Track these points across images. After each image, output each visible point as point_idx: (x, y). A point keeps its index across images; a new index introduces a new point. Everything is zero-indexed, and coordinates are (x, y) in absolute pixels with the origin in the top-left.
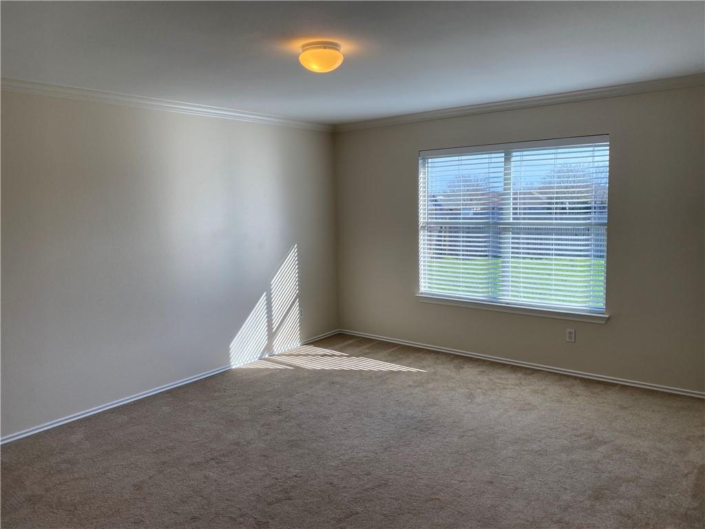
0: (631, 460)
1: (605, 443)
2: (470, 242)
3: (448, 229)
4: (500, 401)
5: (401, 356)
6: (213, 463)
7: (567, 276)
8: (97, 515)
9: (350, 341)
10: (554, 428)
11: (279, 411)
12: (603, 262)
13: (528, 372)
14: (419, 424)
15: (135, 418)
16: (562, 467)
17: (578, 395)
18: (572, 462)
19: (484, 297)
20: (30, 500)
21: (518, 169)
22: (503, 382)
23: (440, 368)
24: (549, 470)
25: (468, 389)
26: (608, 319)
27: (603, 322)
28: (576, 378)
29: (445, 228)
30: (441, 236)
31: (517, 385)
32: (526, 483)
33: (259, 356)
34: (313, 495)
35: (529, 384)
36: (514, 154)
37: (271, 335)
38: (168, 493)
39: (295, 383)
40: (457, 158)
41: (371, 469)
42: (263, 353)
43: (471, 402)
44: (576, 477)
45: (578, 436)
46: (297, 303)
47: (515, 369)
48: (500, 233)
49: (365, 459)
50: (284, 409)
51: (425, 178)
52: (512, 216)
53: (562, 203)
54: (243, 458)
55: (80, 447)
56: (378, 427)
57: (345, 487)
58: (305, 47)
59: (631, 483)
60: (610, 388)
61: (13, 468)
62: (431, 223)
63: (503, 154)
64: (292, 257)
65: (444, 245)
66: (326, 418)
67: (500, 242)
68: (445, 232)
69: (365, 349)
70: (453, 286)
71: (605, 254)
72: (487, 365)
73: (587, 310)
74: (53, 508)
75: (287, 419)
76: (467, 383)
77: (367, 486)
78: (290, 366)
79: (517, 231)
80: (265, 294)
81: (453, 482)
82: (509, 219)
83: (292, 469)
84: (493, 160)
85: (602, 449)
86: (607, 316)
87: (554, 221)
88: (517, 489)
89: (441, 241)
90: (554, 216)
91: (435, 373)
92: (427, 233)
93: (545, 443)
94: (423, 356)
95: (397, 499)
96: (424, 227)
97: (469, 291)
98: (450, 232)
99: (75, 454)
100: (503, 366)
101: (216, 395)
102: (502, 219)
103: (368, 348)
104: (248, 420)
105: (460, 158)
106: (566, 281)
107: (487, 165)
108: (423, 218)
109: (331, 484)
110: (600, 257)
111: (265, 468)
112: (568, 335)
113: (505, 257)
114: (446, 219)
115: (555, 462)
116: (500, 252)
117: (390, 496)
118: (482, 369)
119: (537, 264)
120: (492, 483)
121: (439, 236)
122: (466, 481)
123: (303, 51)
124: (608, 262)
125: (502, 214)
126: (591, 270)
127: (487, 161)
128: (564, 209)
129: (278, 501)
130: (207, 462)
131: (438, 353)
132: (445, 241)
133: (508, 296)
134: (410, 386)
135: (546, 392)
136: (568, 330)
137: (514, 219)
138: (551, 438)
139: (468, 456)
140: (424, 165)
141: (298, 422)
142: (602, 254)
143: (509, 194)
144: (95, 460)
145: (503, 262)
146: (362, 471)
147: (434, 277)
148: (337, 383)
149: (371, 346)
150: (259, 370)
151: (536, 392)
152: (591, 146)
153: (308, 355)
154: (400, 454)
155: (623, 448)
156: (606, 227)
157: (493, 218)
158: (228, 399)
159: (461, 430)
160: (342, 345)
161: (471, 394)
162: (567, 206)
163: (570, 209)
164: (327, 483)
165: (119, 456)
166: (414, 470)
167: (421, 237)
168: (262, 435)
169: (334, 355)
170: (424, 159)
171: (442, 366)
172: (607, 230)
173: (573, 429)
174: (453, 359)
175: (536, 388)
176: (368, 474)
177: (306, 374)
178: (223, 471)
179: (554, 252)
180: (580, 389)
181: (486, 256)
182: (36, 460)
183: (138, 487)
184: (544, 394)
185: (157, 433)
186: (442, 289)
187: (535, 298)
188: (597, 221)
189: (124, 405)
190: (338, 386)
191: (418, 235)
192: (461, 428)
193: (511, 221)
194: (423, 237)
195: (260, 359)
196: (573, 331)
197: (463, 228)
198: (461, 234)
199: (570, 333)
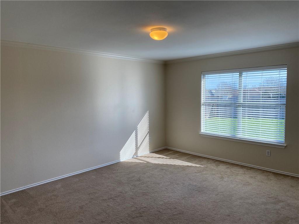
0: (294, 210)
1: (283, 201)
2: (226, 111)
3: (216, 105)
4: (235, 180)
5: (192, 160)
6: (111, 200)
7: (270, 127)
8: (65, 218)
9: (170, 152)
10: (259, 194)
11: (139, 180)
12: (284, 121)
13: (249, 168)
14: (199, 189)
15: (81, 180)
16: (262, 211)
17: (271, 180)
18: (266, 209)
19: (230, 135)
20: (40, 210)
21: (245, 79)
22: (237, 172)
23: (209, 165)
24: (255, 212)
25: (221, 174)
26: (286, 146)
27: (284, 148)
28: (271, 172)
29: (215, 105)
30: (213, 108)
31: (243, 174)
32: (245, 217)
33: (132, 156)
34: (151, 215)
35: (249, 174)
36: (244, 73)
37: (137, 148)
38: (93, 211)
39: (146, 169)
40: (218, 75)
41: (177, 206)
42: (134, 155)
43: (222, 180)
44: (268, 216)
45: (270, 198)
46: (148, 135)
47: (242, 167)
48: (237, 107)
49: (174, 202)
50: (141, 179)
51: (204, 83)
52: (242, 100)
53: (269, 95)
54: (124, 198)
55: (60, 190)
56: (181, 189)
57: (165, 213)
58: (152, 30)
59: (293, 220)
60: (287, 177)
61: (34, 197)
62: (207, 102)
63: (239, 73)
64: (146, 116)
65: (215, 112)
66: (159, 184)
67: (236, 112)
68: (215, 107)
69: (177, 155)
70: (216, 130)
71: (285, 117)
72: (230, 165)
73: (276, 142)
74: (48, 213)
75: (142, 184)
76: (220, 172)
77: (175, 213)
78: (145, 161)
79: (244, 106)
80: (135, 131)
81: (212, 214)
82: (241, 101)
83: (143, 204)
84: (234, 76)
85: (281, 204)
86: (285, 145)
87: (261, 103)
88: (240, 219)
89: (213, 110)
90: (261, 100)
91: (206, 167)
92: (204, 107)
93: (254, 200)
94: (202, 160)
95: (187, 220)
96: (204, 104)
97: (224, 133)
98: (217, 107)
99: (58, 193)
100: (237, 165)
101: (114, 172)
102: (238, 101)
103: (178, 155)
104: (126, 183)
105: (220, 75)
106: (269, 129)
107: (231, 78)
108: (203, 100)
109: (159, 211)
110: (283, 118)
111: (132, 203)
112: (267, 153)
113: (239, 118)
114: (215, 101)
115: (259, 209)
116: (236, 116)
117: (184, 218)
118: (228, 167)
119: (256, 121)
120: (229, 216)
121: (212, 108)
122: (218, 214)
123: (151, 31)
124: (286, 121)
125: (238, 99)
126: (278, 124)
127: (231, 76)
128: (270, 97)
129: (137, 217)
130: (109, 199)
131: (208, 159)
132: (215, 110)
133: (240, 135)
134: (195, 172)
135: (256, 178)
136: (267, 151)
137: (243, 101)
138: (257, 198)
139: (219, 203)
140: (204, 78)
141: (147, 185)
142: (283, 117)
143: (241, 90)
144: (65, 196)
145: (238, 120)
146: (173, 207)
147: (207, 126)
148: (164, 169)
149: (179, 155)
150: (132, 163)
151: (252, 177)
152: (279, 70)
153: (153, 157)
154: (189, 201)
155: (291, 204)
156: (285, 106)
157: (234, 101)
158: (119, 174)
159: (216, 192)
160: (167, 154)
161: (222, 177)
162: (271, 96)
163: (273, 97)
164: (157, 211)
165: (75, 195)
166: (195, 208)
167: (202, 109)
168: (132, 189)
169: (164, 158)
170: (204, 75)
171: (210, 164)
172: (286, 107)
173: (268, 195)
174: (215, 161)
175: (252, 176)
176: (176, 208)
177: (151, 165)
178: (115, 203)
179: (261, 116)
180: (272, 177)
181: (231, 117)
182: (43, 194)
183: (81, 207)
184: (255, 178)
185: (89, 186)
186: (213, 131)
187: (254, 136)
188: (281, 103)
189: (77, 174)
190: (164, 171)
191: (201, 108)
192: (217, 191)
193: (242, 102)
194: (203, 108)
195: (133, 158)
196: (269, 151)
197: (220, 105)
198: (220, 108)
199: (268, 152)
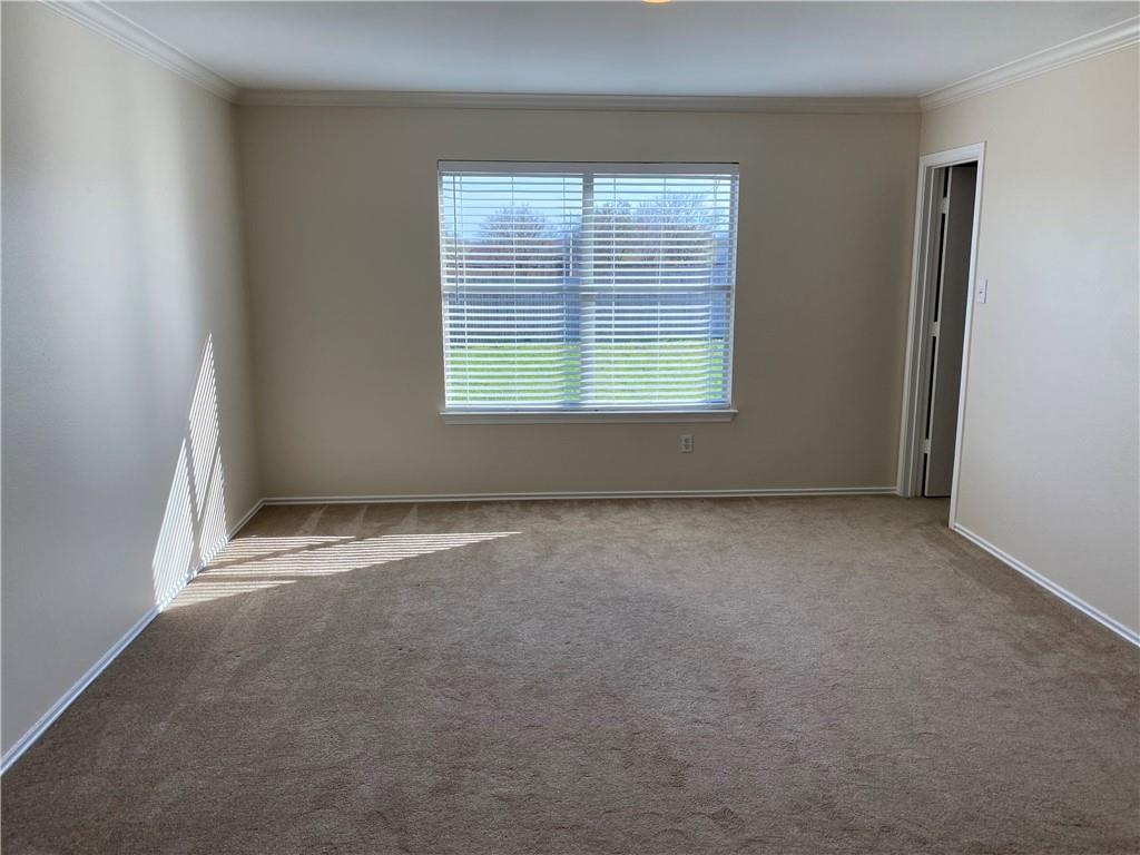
19: (556, 403)
27: (729, 420)
33: (187, 575)
36: (598, 180)
37: (197, 527)
46: (219, 456)
47: (618, 503)
48: (580, 304)
52: (593, 277)
62: (463, 289)
63: (581, 180)
70: (505, 391)
73: (707, 406)
78: (280, 579)
79: (603, 299)
80: (185, 441)
84: (568, 188)
86: (736, 411)
87: (660, 285)
90: (660, 277)
92: (453, 307)
96: (450, 295)
98: (496, 304)
105: (510, 179)
112: (683, 444)
113: (587, 341)
116: (579, 333)
133: (597, 398)
136: (683, 437)
137: (598, 281)
143: (590, 243)
145: (585, 348)
147: (466, 380)
152: (712, 178)
157: (568, 281)
169: (330, 543)
179: (659, 329)
181: (559, 340)
188: (717, 284)
193: (594, 284)
195: (190, 581)
196: (689, 436)
197: (519, 296)
198: (515, 307)
199: (687, 440)
